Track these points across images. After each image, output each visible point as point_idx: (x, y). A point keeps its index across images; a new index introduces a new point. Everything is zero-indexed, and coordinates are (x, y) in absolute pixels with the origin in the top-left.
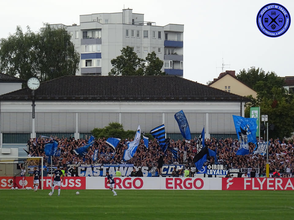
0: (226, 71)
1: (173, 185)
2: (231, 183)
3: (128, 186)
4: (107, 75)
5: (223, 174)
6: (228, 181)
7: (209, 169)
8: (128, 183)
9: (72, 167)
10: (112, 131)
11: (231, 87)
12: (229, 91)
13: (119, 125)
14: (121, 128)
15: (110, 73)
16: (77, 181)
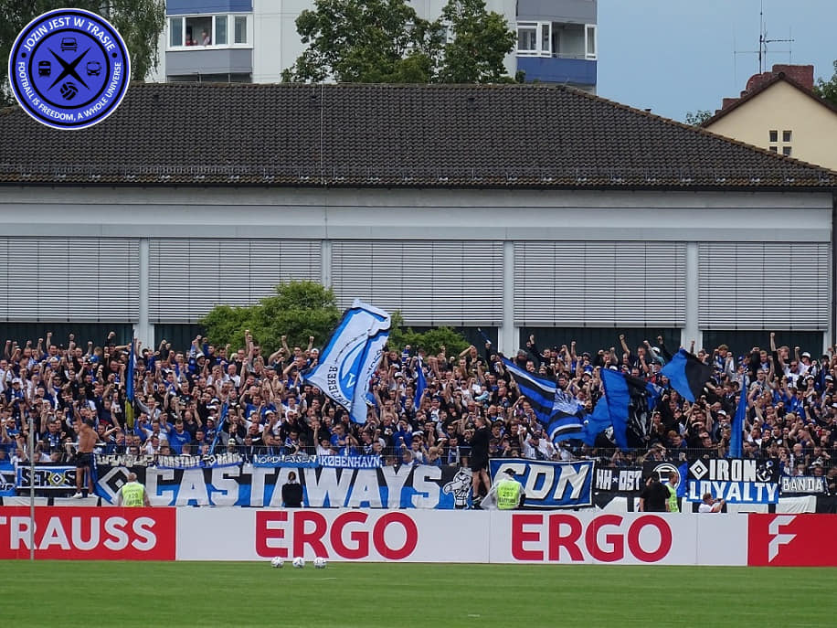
0: (776, 67)
1: (543, 545)
2: (787, 539)
3: (354, 545)
4: (278, 80)
5: (755, 501)
6: (773, 528)
7: (698, 477)
8: (355, 536)
9: (120, 465)
10: (288, 318)
11: (793, 136)
12: (787, 150)
13: (319, 291)
14: (330, 304)
15: (286, 74)
16: (137, 525)
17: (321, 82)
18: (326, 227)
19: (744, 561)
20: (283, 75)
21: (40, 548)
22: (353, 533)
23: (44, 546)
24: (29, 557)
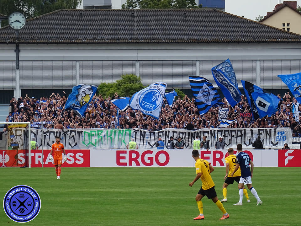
0: (284, 2)
1: (211, 161)
2: (291, 158)
3: (149, 161)
4: (120, 8)
6: (286, 154)
8: (149, 158)
10: (125, 87)
11: (290, 25)
12: (288, 29)
13: (135, 78)
14: (139, 82)
15: (123, 6)
16: (77, 156)
17: (135, 9)
18: (138, 56)
19: (277, 165)
20: (122, 6)
21: (45, 163)
22: (148, 157)
23: (46, 163)
24: (42, 167)
